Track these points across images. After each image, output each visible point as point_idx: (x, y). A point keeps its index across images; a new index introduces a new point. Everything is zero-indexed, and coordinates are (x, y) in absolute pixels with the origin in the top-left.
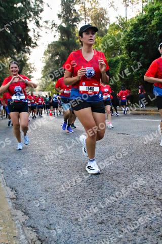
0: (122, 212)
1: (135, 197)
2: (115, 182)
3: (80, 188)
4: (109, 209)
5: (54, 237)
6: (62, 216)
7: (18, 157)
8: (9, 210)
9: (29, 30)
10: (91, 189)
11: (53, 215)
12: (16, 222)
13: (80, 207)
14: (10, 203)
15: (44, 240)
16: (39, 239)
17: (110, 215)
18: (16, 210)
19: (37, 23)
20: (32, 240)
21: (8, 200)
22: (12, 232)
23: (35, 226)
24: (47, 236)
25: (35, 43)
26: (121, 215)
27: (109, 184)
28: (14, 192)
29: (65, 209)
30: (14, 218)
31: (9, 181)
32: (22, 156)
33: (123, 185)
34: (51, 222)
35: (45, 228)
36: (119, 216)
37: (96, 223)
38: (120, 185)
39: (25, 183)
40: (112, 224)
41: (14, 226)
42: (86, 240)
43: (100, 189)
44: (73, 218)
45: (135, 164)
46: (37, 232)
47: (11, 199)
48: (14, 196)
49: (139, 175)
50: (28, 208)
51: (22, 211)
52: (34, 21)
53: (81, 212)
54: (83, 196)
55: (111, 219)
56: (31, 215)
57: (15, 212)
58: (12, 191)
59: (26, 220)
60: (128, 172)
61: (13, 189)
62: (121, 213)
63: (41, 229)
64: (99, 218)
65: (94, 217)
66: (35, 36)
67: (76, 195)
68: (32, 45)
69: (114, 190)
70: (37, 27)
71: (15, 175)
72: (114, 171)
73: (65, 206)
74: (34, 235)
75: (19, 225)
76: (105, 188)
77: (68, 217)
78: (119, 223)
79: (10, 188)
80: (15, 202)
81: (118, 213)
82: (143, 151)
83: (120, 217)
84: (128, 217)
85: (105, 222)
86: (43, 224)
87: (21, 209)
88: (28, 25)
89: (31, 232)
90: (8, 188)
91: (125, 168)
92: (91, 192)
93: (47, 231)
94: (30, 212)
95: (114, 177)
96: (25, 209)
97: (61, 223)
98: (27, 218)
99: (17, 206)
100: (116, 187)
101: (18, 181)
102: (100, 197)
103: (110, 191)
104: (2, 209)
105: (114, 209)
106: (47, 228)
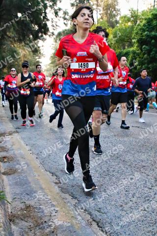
2: (143, 174)
3: (114, 177)
4: (147, 199)
5: (107, 220)
6: (107, 202)
7: (45, 144)
8: (57, 193)
9: (48, 20)
12: (69, 204)
13: (120, 195)
14: (56, 187)
15: (99, 222)
16: (94, 221)
18: (63, 194)
19: (56, 13)
20: (88, 220)
21: (54, 184)
22: (69, 213)
23: (87, 209)
24: (100, 218)
25: (53, 33)
28: (55, 177)
30: (65, 201)
31: (47, 166)
32: (49, 143)
33: (152, 178)
34: (100, 206)
35: (96, 211)
38: (149, 177)
40: (153, 212)
41: (68, 208)
42: (136, 224)
43: (133, 180)
44: (117, 204)
46: (90, 214)
47: (56, 183)
48: (57, 181)
50: (74, 193)
51: (70, 195)
52: (53, 11)
53: (122, 199)
56: (80, 199)
57: (63, 195)
58: (52, 176)
59: (76, 203)
60: (152, 165)
61: (53, 174)
63: (93, 212)
64: (140, 205)
65: (135, 205)
66: (53, 26)
68: (49, 34)
69: (146, 182)
70: (55, 17)
71: (50, 161)
72: (140, 164)
74: (88, 217)
75: (72, 207)
77: (113, 203)
79: (50, 173)
86: (94, 208)
87: (68, 193)
88: (47, 15)
89: (85, 213)
90: (48, 173)
91: (150, 162)
93: (99, 214)
94: (77, 196)
95: (141, 169)
96: (72, 193)
97: (109, 208)
98: (77, 201)
99: (63, 190)
100: (147, 179)
101: (55, 167)
102: (135, 188)
103: (142, 183)
104: (51, 192)
105: (151, 199)
106: (98, 211)
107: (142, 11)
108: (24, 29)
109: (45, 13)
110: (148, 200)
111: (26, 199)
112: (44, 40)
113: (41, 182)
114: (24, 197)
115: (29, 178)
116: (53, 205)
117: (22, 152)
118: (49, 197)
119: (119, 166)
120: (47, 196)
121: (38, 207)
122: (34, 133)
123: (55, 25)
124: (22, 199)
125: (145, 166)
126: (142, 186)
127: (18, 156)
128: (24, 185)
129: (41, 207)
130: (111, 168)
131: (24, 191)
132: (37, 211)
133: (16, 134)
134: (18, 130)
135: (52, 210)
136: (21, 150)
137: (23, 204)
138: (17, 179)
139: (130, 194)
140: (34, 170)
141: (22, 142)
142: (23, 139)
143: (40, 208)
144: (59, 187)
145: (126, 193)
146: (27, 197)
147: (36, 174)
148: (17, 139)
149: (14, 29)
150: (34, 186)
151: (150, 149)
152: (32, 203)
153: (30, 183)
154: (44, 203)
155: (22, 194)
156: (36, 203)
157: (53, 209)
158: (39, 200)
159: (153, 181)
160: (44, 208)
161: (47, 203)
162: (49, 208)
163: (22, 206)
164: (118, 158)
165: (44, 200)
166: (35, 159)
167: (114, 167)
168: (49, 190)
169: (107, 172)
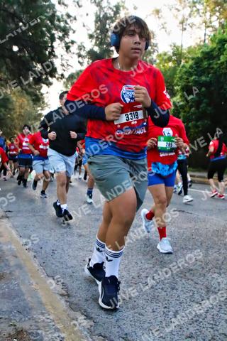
0: (212, 324)
1: (223, 305)
2: (190, 282)
4: (195, 319)
6: (137, 324)
7: (48, 235)
8: (64, 311)
9: (55, 56)
10: (162, 289)
11: (125, 322)
13: (156, 314)
14: (63, 302)
17: (198, 327)
18: (72, 312)
19: (68, 48)
21: (59, 297)
23: (108, 335)
25: (62, 75)
26: (212, 328)
27: (184, 284)
28: (61, 286)
29: (137, 314)
31: (49, 269)
33: (202, 287)
34: (126, 331)
35: (121, 339)
36: (209, 330)
37: (183, 337)
38: (198, 286)
39: (72, 274)
40: (204, 340)
41: (79, 334)
43: (175, 291)
44: (151, 328)
45: (210, 258)
47: (62, 295)
48: (64, 292)
49: (220, 274)
50: (89, 310)
51: (82, 314)
52: (63, 45)
54: (155, 299)
55: (201, 332)
56: (98, 320)
57: (73, 314)
58: (57, 284)
59: (91, 326)
60: (203, 268)
61: (58, 281)
62: (211, 326)
63: (117, 340)
64: (185, 329)
66: (63, 65)
67: (145, 296)
68: (57, 76)
69: (194, 293)
70: (66, 53)
71: (53, 261)
73: (136, 311)
75: (86, 333)
76: (180, 289)
77: (146, 325)
78: (212, 338)
79: (54, 279)
80: (68, 300)
81: (208, 325)
82: (216, 239)
83: (212, 330)
84: (221, 331)
85: (194, 335)
86: (117, 334)
87: (80, 310)
88: (55, 50)
90: (51, 279)
91: (199, 263)
92: (164, 293)
94: (93, 316)
95: (187, 275)
96: (85, 311)
97: (139, 334)
98: (92, 323)
99: (73, 306)
100: (194, 290)
101: (61, 270)
102: (178, 302)
103: (188, 295)
104: (54, 308)
105: (201, 320)
106: (123, 338)
107: (189, 48)
108: (21, 68)
109: (52, 47)
110: (197, 321)
111: (18, 319)
112: (49, 84)
113: (41, 293)
114: (14, 316)
115: (22, 287)
116: (57, 330)
117: (13, 247)
118: (51, 317)
119: (154, 269)
120: (49, 315)
121: (34, 331)
122: (32, 220)
123: (65, 65)
124: (10, 320)
125: (192, 270)
126: (188, 300)
127: (6, 253)
128: (14, 298)
129: (39, 332)
130: (144, 272)
131: (15, 307)
132: (33, 338)
133: (5, 220)
134: (9, 214)
135: (55, 337)
136: (11, 244)
137: (12, 327)
138: (4, 289)
139: (171, 313)
140: (30, 275)
141: (14, 232)
142: (14, 227)
143: (38, 334)
144: (66, 301)
145: (166, 310)
146: (18, 316)
147: (32, 281)
148: (6, 228)
149: (7, 68)
150: (29, 299)
151: (199, 244)
152: (26, 326)
153: (23, 295)
154: (44, 327)
155: (11, 312)
156: (31, 326)
157: (56, 335)
158: (36, 322)
159: (204, 292)
160: (43, 334)
161: (48, 325)
162: (51, 333)
163: (11, 330)
164: (153, 257)
165: (43, 321)
166: (32, 258)
167: (147, 271)
168: (51, 305)
169: (137, 279)
